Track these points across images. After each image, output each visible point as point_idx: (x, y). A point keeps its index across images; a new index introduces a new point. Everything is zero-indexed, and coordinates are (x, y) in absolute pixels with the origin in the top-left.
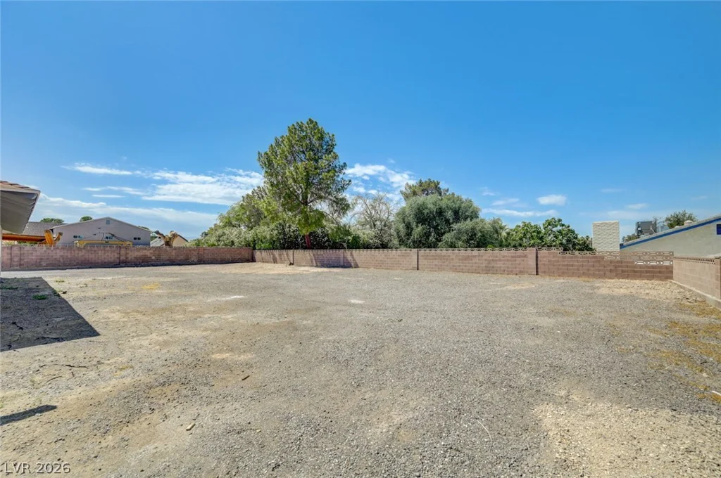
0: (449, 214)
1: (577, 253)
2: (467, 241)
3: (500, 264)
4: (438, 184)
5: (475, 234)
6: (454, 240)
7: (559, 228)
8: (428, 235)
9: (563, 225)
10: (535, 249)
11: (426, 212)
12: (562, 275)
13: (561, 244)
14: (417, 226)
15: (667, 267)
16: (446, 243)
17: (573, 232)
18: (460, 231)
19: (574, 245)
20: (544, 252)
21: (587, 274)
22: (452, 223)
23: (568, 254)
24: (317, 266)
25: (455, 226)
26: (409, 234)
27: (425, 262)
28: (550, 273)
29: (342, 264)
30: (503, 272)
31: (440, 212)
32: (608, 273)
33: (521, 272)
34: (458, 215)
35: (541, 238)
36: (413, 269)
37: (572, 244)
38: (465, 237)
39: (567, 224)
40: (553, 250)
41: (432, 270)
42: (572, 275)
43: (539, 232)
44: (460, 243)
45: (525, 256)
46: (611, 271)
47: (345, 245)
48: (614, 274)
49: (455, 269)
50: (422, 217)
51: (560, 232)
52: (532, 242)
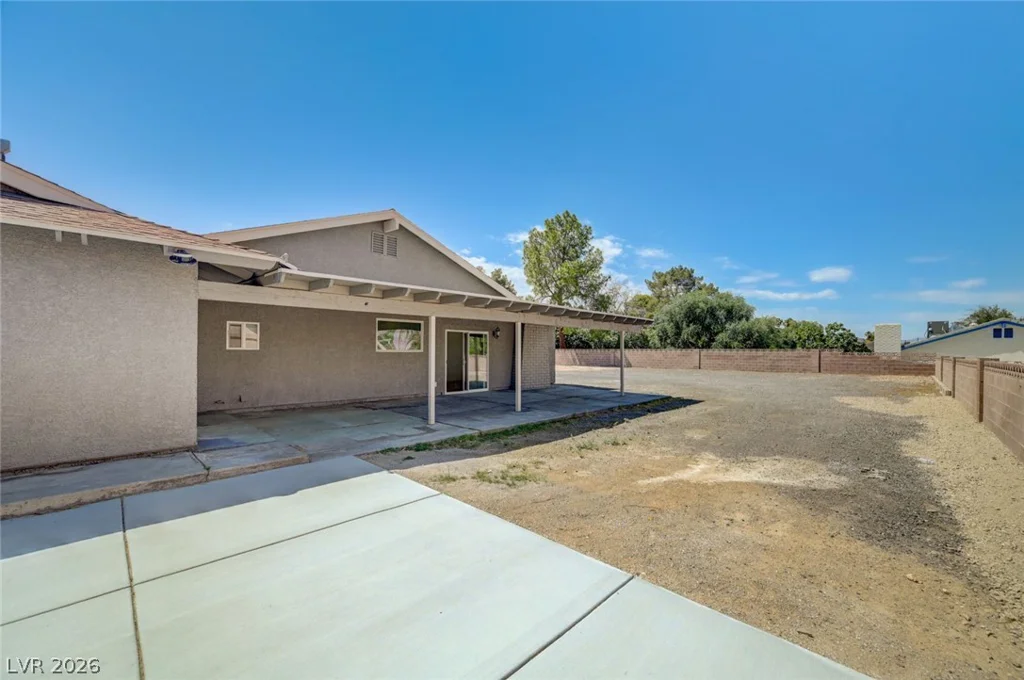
0: (721, 314)
1: (856, 353)
2: (744, 341)
3: (784, 363)
4: (693, 272)
5: (752, 335)
6: (728, 340)
7: (841, 331)
8: (699, 336)
9: (844, 329)
10: (817, 350)
11: (698, 311)
12: (842, 372)
13: (842, 346)
14: (688, 326)
15: (931, 366)
16: (721, 343)
17: (853, 336)
18: (734, 332)
19: (854, 346)
20: (826, 353)
21: (864, 371)
22: (725, 323)
23: (848, 355)
24: (581, 365)
25: (730, 326)
26: (678, 335)
27: (707, 361)
28: (832, 371)
29: (612, 363)
30: (788, 370)
31: (712, 311)
32: (882, 370)
33: (805, 371)
34: (731, 314)
35: (824, 341)
36: (695, 368)
37: (853, 347)
38: (741, 338)
39: (848, 329)
40: (835, 351)
41: (715, 368)
42: (852, 372)
43: (822, 336)
44: (736, 343)
45: (809, 357)
46: (885, 369)
47: (592, 344)
48: (887, 371)
49: (739, 368)
50: (692, 315)
51: (841, 335)
52: (815, 344)
